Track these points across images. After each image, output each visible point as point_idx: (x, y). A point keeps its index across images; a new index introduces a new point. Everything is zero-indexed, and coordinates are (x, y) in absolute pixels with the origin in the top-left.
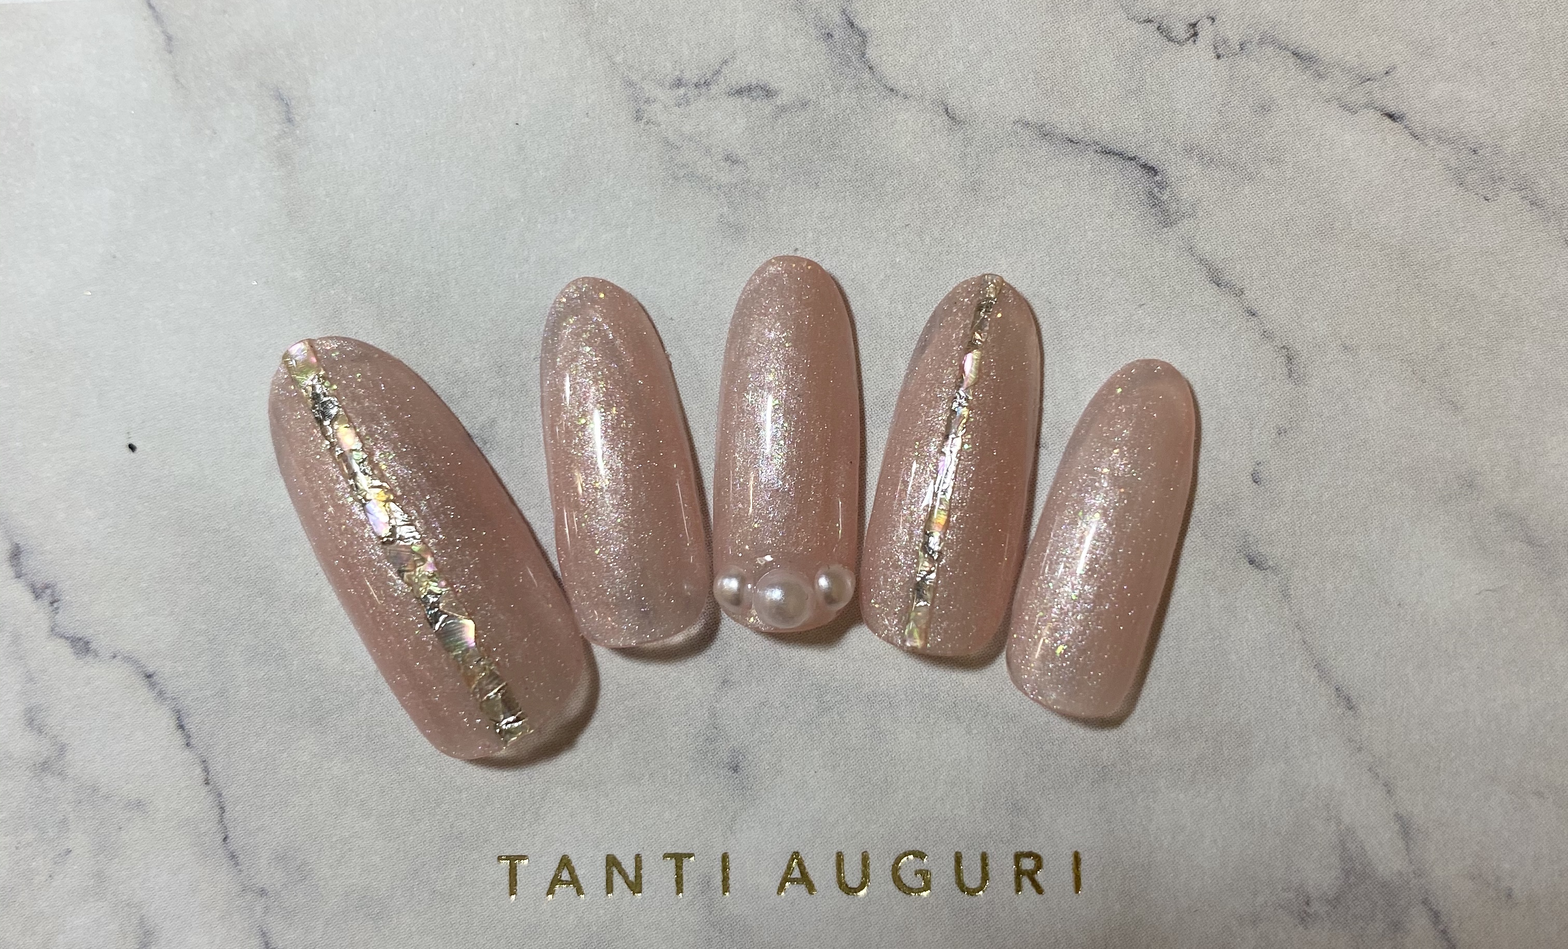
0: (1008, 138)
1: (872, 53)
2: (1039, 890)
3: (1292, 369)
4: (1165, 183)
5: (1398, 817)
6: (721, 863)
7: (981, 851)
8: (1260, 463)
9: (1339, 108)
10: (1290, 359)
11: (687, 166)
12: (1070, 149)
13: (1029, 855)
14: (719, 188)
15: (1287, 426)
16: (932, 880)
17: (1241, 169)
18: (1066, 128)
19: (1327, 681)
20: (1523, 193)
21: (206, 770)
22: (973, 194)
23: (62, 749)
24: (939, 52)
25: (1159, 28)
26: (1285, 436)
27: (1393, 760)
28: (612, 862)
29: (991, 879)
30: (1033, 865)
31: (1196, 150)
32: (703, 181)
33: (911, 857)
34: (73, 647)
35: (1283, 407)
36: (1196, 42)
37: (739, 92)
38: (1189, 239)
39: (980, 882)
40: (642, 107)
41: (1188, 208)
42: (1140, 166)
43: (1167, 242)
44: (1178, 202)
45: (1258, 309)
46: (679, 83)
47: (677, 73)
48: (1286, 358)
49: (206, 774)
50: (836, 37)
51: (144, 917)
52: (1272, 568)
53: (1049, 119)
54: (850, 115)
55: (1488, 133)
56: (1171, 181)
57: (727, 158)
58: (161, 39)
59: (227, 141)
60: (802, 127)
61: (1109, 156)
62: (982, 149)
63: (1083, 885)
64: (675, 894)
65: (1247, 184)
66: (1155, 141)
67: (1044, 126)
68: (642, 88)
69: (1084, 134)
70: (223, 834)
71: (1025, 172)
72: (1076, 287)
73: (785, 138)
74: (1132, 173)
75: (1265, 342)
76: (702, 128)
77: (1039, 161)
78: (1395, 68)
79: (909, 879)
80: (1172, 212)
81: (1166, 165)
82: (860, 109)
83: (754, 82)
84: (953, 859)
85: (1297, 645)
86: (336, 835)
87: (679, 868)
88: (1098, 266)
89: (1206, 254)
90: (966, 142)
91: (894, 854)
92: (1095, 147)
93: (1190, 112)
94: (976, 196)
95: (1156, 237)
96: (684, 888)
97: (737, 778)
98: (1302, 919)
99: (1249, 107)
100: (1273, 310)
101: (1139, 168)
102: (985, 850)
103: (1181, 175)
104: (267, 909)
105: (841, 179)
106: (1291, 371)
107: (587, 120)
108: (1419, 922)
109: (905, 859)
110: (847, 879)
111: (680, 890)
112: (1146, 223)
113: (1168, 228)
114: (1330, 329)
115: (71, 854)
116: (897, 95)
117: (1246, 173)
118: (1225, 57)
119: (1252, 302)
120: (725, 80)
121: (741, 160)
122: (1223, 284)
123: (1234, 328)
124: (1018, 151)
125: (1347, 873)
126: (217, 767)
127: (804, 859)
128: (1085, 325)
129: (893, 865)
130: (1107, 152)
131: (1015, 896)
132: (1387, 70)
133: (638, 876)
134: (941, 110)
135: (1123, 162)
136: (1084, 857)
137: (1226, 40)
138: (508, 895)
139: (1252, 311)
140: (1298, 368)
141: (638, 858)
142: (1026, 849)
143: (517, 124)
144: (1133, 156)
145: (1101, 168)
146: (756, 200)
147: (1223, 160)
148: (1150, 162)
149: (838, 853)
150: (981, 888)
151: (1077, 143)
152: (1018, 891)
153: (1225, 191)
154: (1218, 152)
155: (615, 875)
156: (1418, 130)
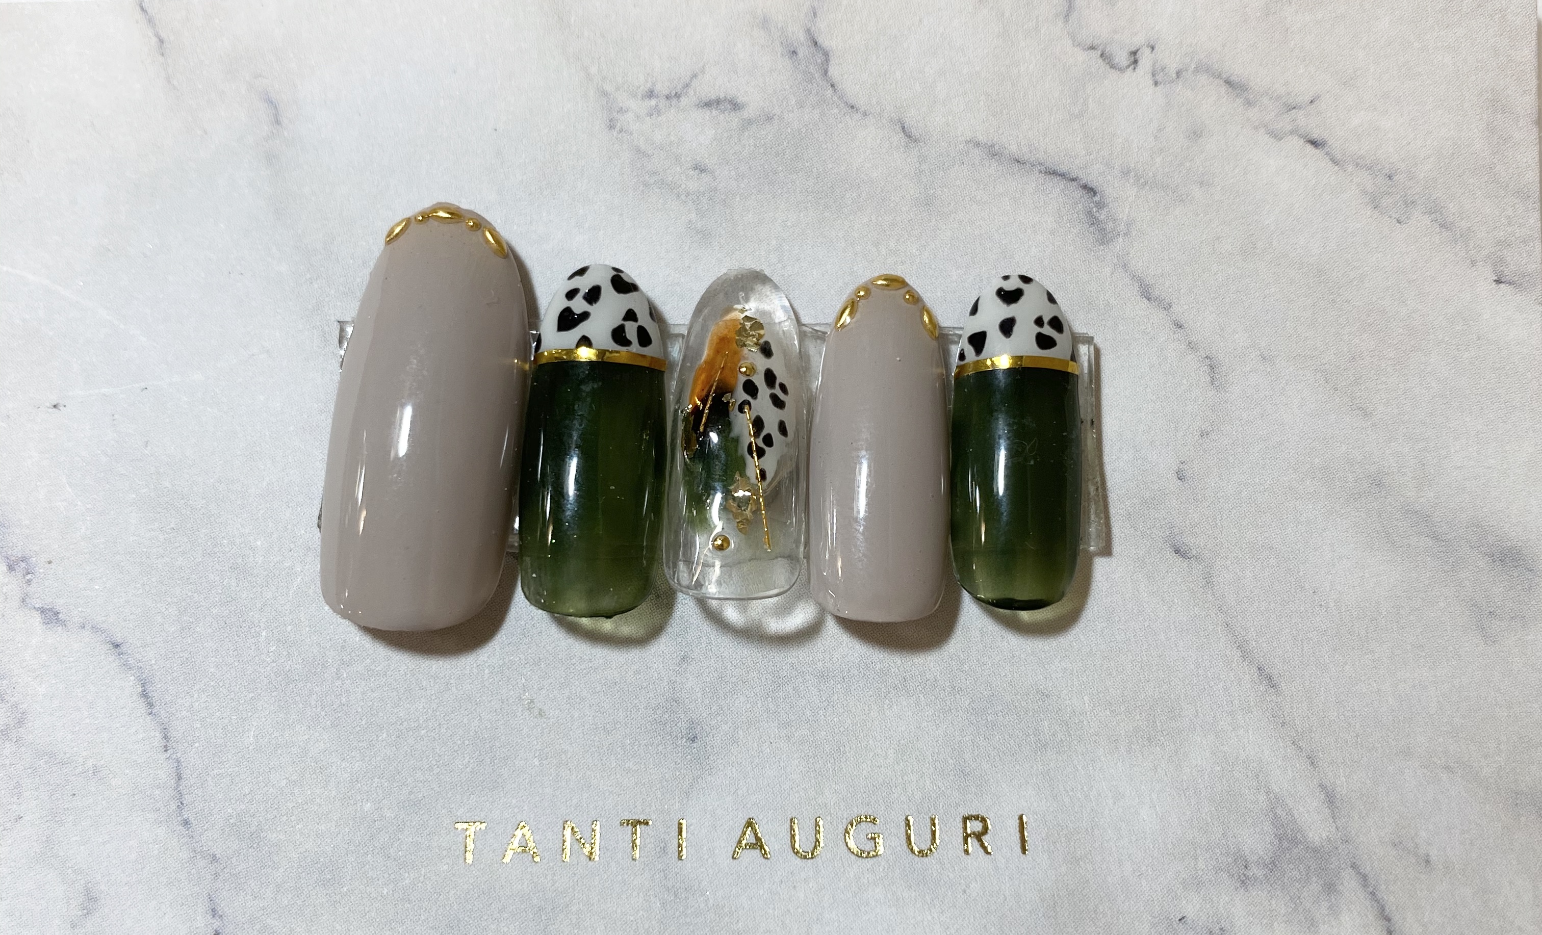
0: (960, 157)
1: (834, 71)
2: (986, 852)
3: (1214, 377)
4: (1103, 204)
5: (1323, 787)
6: (678, 830)
7: (930, 816)
8: (1184, 462)
9: (1266, 134)
10: (1212, 368)
11: (657, 174)
12: (1017, 168)
13: (976, 818)
14: (688, 195)
15: (1210, 428)
16: (884, 843)
17: (1173, 191)
18: (1013, 150)
19: (1249, 661)
20: (1433, 216)
21: (166, 737)
22: (926, 209)
24: (897, 73)
25: (1102, 55)
26: (1207, 438)
27: (1314, 735)
29: (939, 843)
30: (981, 827)
31: (1132, 173)
32: (672, 188)
34: (43, 617)
35: (1206, 412)
36: (1136, 69)
37: (708, 104)
38: (1124, 257)
39: (929, 844)
40: (615, 117)
41: (1124, 227)
42: (1081, 187)
43: (1103, 259)
44: (1114, 222)
45: (1184, 322)
46: (651, 94)
47: (649, 85)
48: (1209, 367)
49: (165, 741)
50: (801, 55)
51: (90, 883)
52: (1196, 557)
53: (998, 140)
54: (813, 130)
55: (1403, 160)
56: (1108, 202)
57: (695, 168)
58: (154, 41)
59: (217, 141)
60: (767, 140)
61: (1053, 177)
62: (936, 166)
63: (1028, 847)
64: (631, 860)
65: (1177, 206)
66: (1095, 163)
67: (993, 147)
68: (615, 99)
69: (1029, 155)
70: (178, 801)
71: (974, 189)
73: (751, 151)
74: (1072, 194)
75: (1190, 352)
76: (673, 138)
77: (988, 180)
78: (1319, 97)
79: (861, 842)
80: (1108, 231)
81: (1104, 187)
82: (822, 124)
83: (722, 96)
84: (903, 822)
85: (1220, 627)
87: (635, 832)
89: (1139, 271)
90: (921, 160)
91: (846, 819)
92: (1039, 168)
94: (929, 210)
95: (1093, 254)
96: (640, 853)
97: (694, 748)
98: (1243, 882)
99: (1182, 133)
100: (1198, 323)
101: (1080, 190)
102: (933, 816)
103: (1118, 196)
104: (216, 877)
105: (802, 191)
106: (1214, 379)
107: (564, 127)
108: (1349, 884)
110: (800, 844)
112: (1085, 240)
113: (1105, 246)
114: (1250, 341)
115: (21, 821)
116: (857, 113)
117: (1177, 195)
118: (1162, 84)
119: (1179, 316)
120: (695, 93)
121: (709, 170)
122: (1153, 299)
123: (1162, 340)
124: (969, 169)
125: (1280, 838)
126: (178, 735)
127: (757, 825)
129: (845, 830)
130: (1051, 172)
131: (963, 856)
132: (1312, 99)
133: (594, 843)
134: (898, 128)
135: (1065, 182)
136: (1029, 821)
137: (1163, 68)
138: (463, 860)
139: (1179, 323)
140: (1219, 376)
141: (594, 824)
142: (973, 812)
143: (496, 130)
144: (1074, 177)
145: (1045, 187)
146: (722, 208)
147: (1157, 182)
148: (1089, 184)
149: (791, 820)
150: (931, 850)
151: (1023, 164)
152: (965, 852)
153: (1157, 212)
154: (1152, 175)
155: (571, 841)
156: (1338, 156)
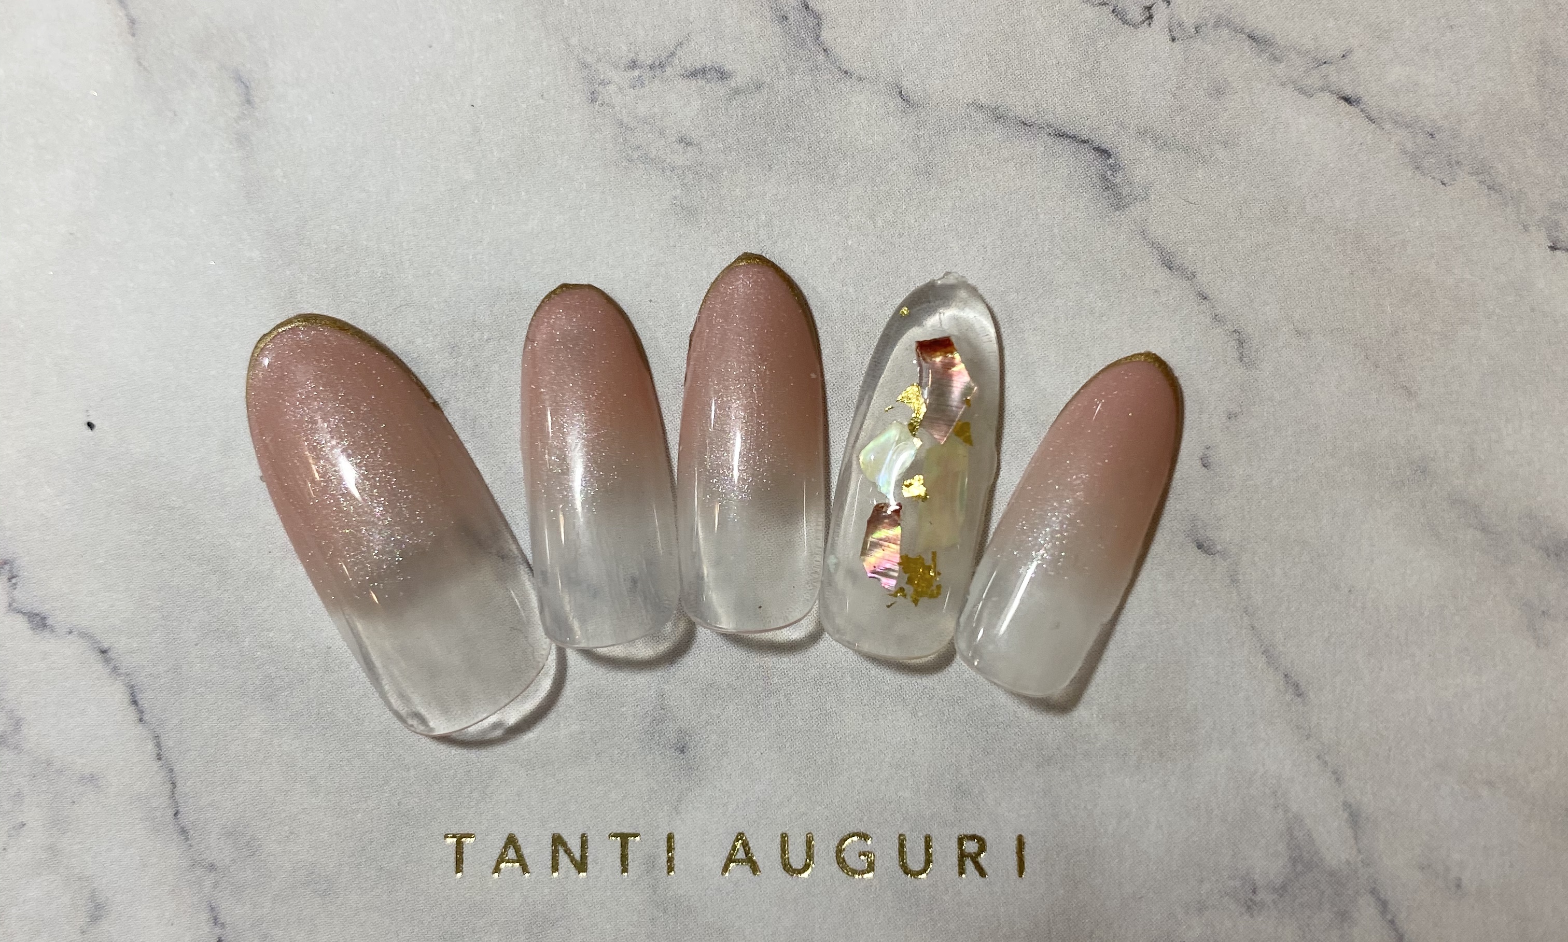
0: (962, 120)
1: (826, 35)
2: (982, 873)
3: (1243, 353)
4: (1118, 166)
5: (1347, 805)
6: (666, 844)
7: (925, 834)
8: (1210, 447)
9: (1295, 92)
10: (1241, 343)
11: (641, 148)
12: (1024, 131)
13: (972, 837)
14: (673, 169)
15: (1238, 410)
16: (876, 861)
17: (1195, 152)
18: (1019, 111)
19: (1275, 667)
20: (1480, 178)
21: (158, 745)
22: (926, 177)
23: (17, 724)
24: (894, 35)
25: (1113, 11)
26: (1236, 420)
27: (1342, 748)
28: (558, 841)
29: (934, 862)
30: (977, 848)
31: (1150, 134)
32: (657, 163)
33: (855, 838)
34: (30, 622)
35: (1234, 391)
36: (1151, 25)
37: (694, 74)
38: (1142, 222)
39: (924, 864)
40: (597, 89)
41: (1141, 191)
42: (1093, 149)
43: (1119, 226)
44: (1131, 185)
45: (1210, 292)
46: (633, 65)
47: (632, 55)
48: (1238, 342)
49: (157, 749)
50: (791, 19)
51: (96, 891)
52: (1221, 552)
53: (1003, 101)
54: (804, 97)
55: (1446, 117)
56: (1124, 164)
57: (681, 140)
58: (125, 21)
59: (187, 123)
60: (756, 109)
61: (1062, 139)
62: (936, 131)
63: (1026, 869)
64: (620, 874)
65: (1200, 167)
66: (1108, 123)
67: (998, 109)
68: (596, 70)
69: (1037, 116)
70: (174, 810)
71: (978, 154)
72: (1027, 270)
73: (739, 119)
74: (1085, 156)
75: (1217, 326)
76: (656, 110)
77: (992, 144)
78: (1351, 51)
79: (853, 860)
80: (1124, 195)
81: (1119, 149)
82: (814, 91)
83: (709, 64)
84: (897, 841)
85: (1245, 630)
86: (285, 811)
87: (624, 846)
88: (1049, 249)
89: (1159, 238)
90: (919, 125)
91: (838, 836)
92: (1048, 130)
93: (1144, 95)
94: (928, 179)
95: (1108, 220)
96: (629, 867)
97: (683, 759)
98: (1249, 907)
99: (1204, 90)
100: (1225, 294)
101: (1093, 151)
102: (929, 833)
103: (1135, 158)
104: (215, 885)
105: (795, 161)
106: (1243, 355)
107: (542, 102)
108: (1366, 911)
109: (849, 841)
110: (791, 860)
111: (625, 870)
112: (1098, 206)
113: (1121, 211)
114: (1282, 313)
115: (25, 828)
116: (851, 78)
117: (1200, 156)
118: (1180, 40)
119: (1203, 286)
120: (680, 62)
121: (695, 142)
122: (1174, 268)
123: (1185, 312)
124: (972, 134)
125: (1294, 861)
126: (169, 742)
127: (748, 840)
128: (1036, 309)
129: (837, 847)
130: (1061, 135)
131: (959, 880)
132: (1344, 53)
133: (584, 857)
134: (895, 92)
135: (1076, 144)
136: (1028, 840)
137: (1181, 22)
138: (454, 872)
139: (1204, 294)
140: (1249, 352)
141: (583, 837)
142: (970, 832)
143: (473, 106)
144: (1086, 138)
145: (1054, 151)
146: (709, 183)
147: (1177, 143)
148: (1103, 145)
149: (782, 835)
150: (924, 871)
151: (1030, 126)
152: (961, 873)
153: (1178, 174)
154: (1172, 135)
155: (560, 854)
156: (1374, 114)
